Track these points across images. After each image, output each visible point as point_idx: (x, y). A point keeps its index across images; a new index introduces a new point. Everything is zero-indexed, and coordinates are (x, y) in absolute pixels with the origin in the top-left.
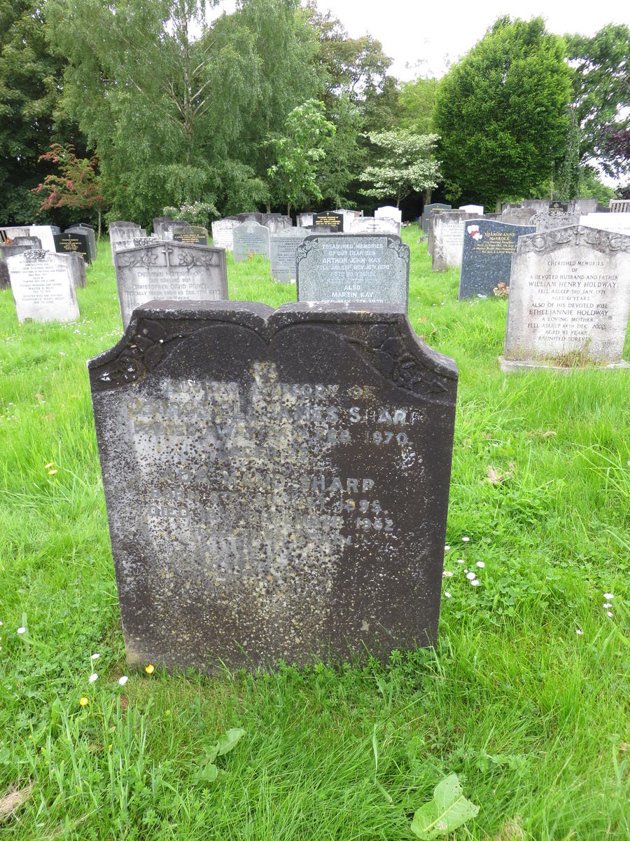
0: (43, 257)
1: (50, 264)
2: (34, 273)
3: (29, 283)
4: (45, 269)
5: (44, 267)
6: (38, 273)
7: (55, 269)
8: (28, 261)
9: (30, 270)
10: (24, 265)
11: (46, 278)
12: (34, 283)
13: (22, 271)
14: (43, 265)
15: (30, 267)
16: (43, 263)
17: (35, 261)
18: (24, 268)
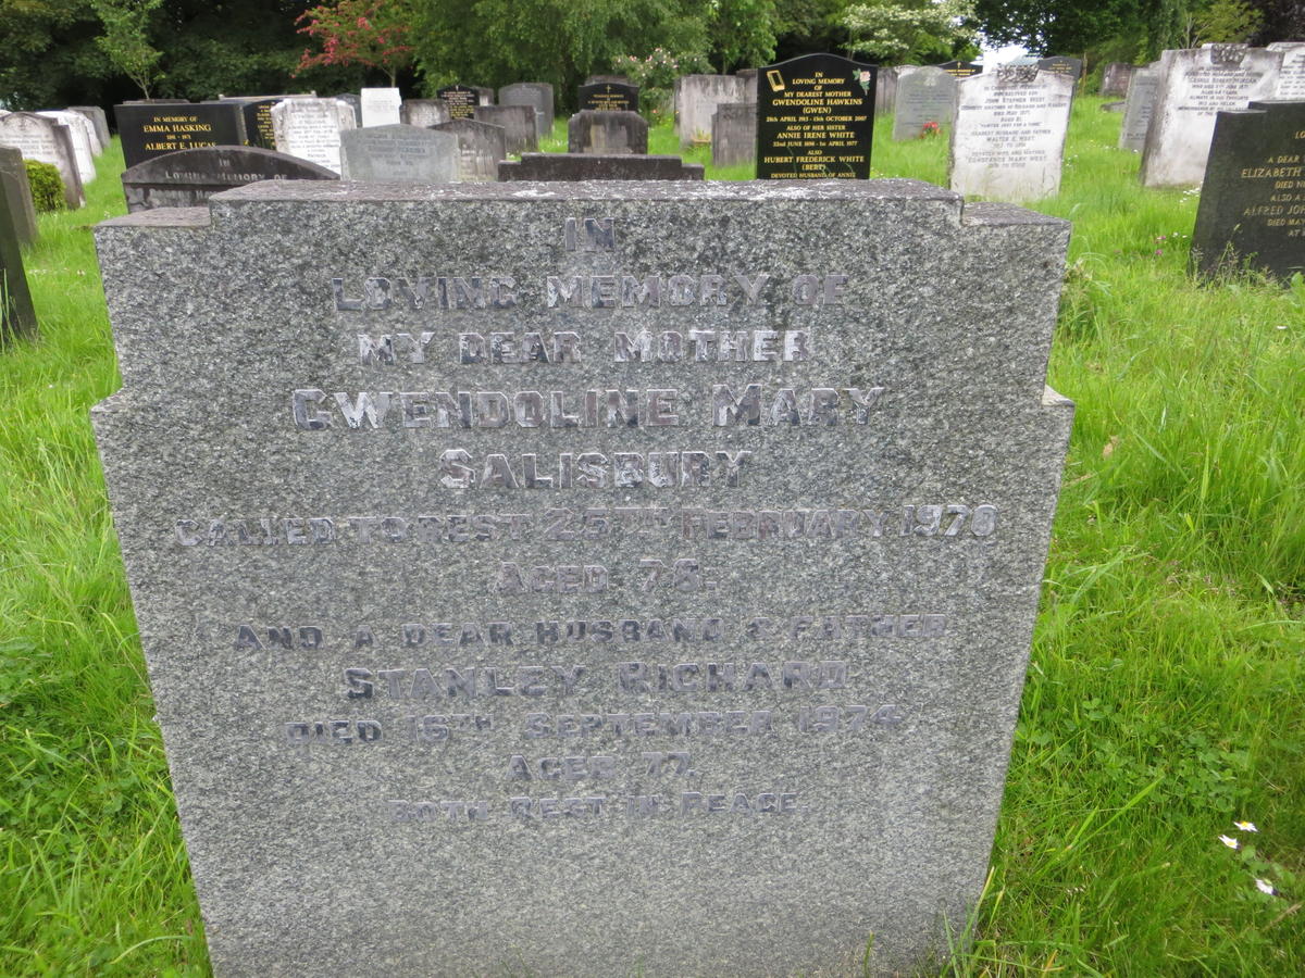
0: (1031, 80)
1: (1042, 92)
2: (1005, 111)
3: (989, 129)
4: (1028, 103)
5: (1028, 97)
6: (1013, 110)
7: (1046, 102)
8: (999, 88)
9: (1001, 103)
10: (990, 94)
11: (1026, 119)
12: (1000, 129)
13: (984, 105)
14: (1027, 94)
15: (1001, 98)
16: (1028, 91)
17: (1015, 87)
18: (990, 101)
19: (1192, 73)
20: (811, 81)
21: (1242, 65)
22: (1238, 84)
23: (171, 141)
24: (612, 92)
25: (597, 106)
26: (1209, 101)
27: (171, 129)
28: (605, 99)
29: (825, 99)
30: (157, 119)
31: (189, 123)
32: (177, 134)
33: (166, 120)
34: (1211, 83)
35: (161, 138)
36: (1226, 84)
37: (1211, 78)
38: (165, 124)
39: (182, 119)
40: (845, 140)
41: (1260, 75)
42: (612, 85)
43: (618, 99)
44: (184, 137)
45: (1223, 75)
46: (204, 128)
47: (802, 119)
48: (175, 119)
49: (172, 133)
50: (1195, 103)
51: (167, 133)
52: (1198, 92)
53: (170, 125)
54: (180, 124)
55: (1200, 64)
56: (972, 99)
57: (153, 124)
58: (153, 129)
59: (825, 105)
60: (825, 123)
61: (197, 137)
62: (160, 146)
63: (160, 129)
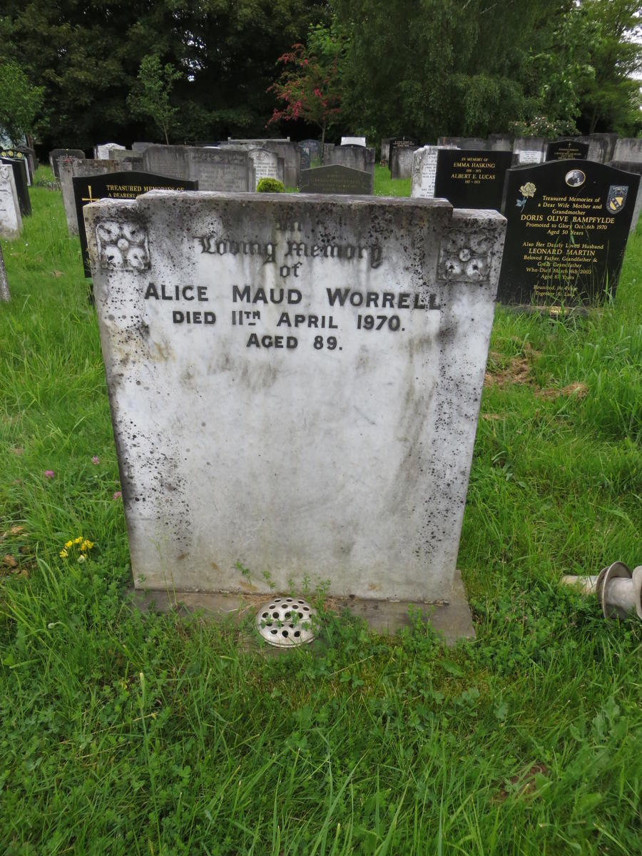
23: (468, 173)
24: (572, 147)
25: (560, 156)
27: (470, 165)
28: (566, 152)
30: (463, 159)
31: (483, 162)
32: (474, 169)
33: (469, 160)
35: (463, 170)
38: (467, 162)
39: (479, 160)
42: (572, 142)
43: (574, 152)
44: (477, 171)
46: (490, 166)
48: (475, 160)
49: (470, 168)
51: (467, 168)
53: (470, 163)
54: (477, 162)
57: (460, 162)
58: (459, 165)
61: (485, 171)
62: (460, 176)
63: (464, 165)
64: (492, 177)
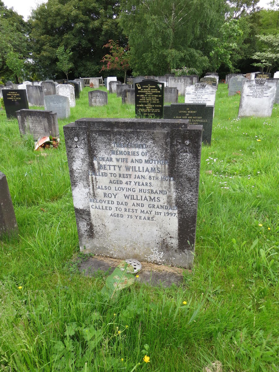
0: (204, 87)
1: (207, 90)
2: (198, 95)
3: (194, 100)
4: (204, 93)
5: (204, 92)
6: (200, 95)
7: (209, 93)
8: (196, 89)
9: (196, 93)
10: (193, 91)
11: (204, 97)
12: (196, 100)
13: (192, 93)
14: (204, 91)
15: (196, 92)
16: (204, 90)
17: (200, 89)
18: (193, 92)
19: (250, 86)
20: (147, 87)
21: (265, 84)
22: (264, 90)
26: (255, 94)
29: (151, 91)
30: (9, 93)
31: (15, 93)
32: (13, 96)
34: (256, 89)
35: (10, 96)
36: (260, 90)
37: (256, 88)
38: (11, 94)
40: (157, 101)
41: (271, 87)
44: (15, 96)
45: (259, 87)
47: (145, 96)
48: (13, 93)
50: (251, 94)
52: (252, 91)
55: (252, 84)
56: (189, 92)
59: (151, 92)
60: (151, 97)
61: (17, 96)
62: (10, 98)
63: (10, 95)
64: (20, 99)
